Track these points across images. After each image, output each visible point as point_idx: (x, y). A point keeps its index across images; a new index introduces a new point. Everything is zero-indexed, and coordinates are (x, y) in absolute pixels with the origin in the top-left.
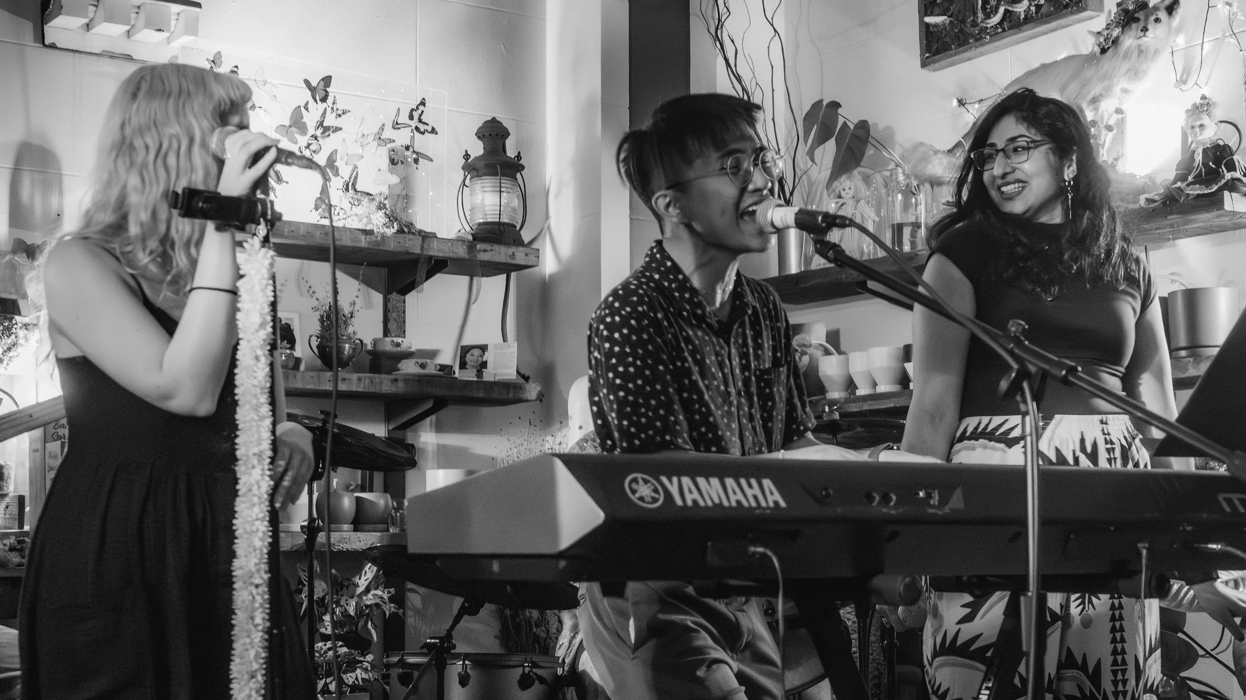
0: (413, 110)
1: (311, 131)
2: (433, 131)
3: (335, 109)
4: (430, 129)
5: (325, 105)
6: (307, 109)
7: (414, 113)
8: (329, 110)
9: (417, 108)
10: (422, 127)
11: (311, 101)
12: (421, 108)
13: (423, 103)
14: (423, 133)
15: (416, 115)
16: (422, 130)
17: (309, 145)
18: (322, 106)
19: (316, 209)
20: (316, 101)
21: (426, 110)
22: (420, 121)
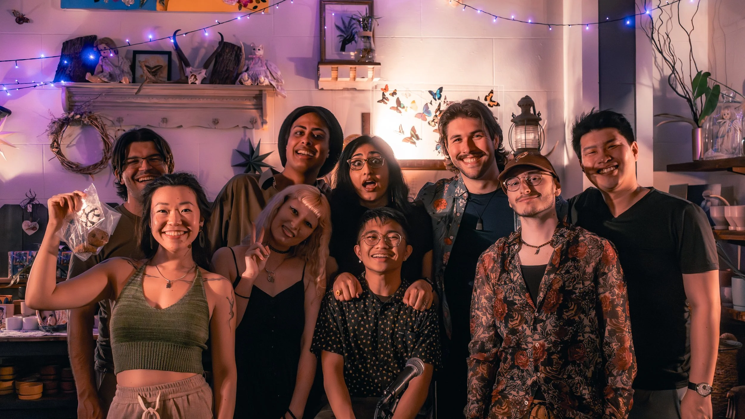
0: (486, 96)
1: (433, 114)
2: (498, 105)
3: (446, 101)
4: (496, 104)
5: (440, 101)
6: (431, 103)
7: (487, 98)
8: (442, 104)
9: (489, 95)
10: (491, 104)
11: (433, 100)
12: (491, 94)
13: (492, 92)
14: (492, 107)
15: (488, 98)
16: (492, 105)
17: (434, 120)
18: (438, 102)
19: (437, 149)
20: (435, 100)
21: (494, 95)
22: (491, 100)
